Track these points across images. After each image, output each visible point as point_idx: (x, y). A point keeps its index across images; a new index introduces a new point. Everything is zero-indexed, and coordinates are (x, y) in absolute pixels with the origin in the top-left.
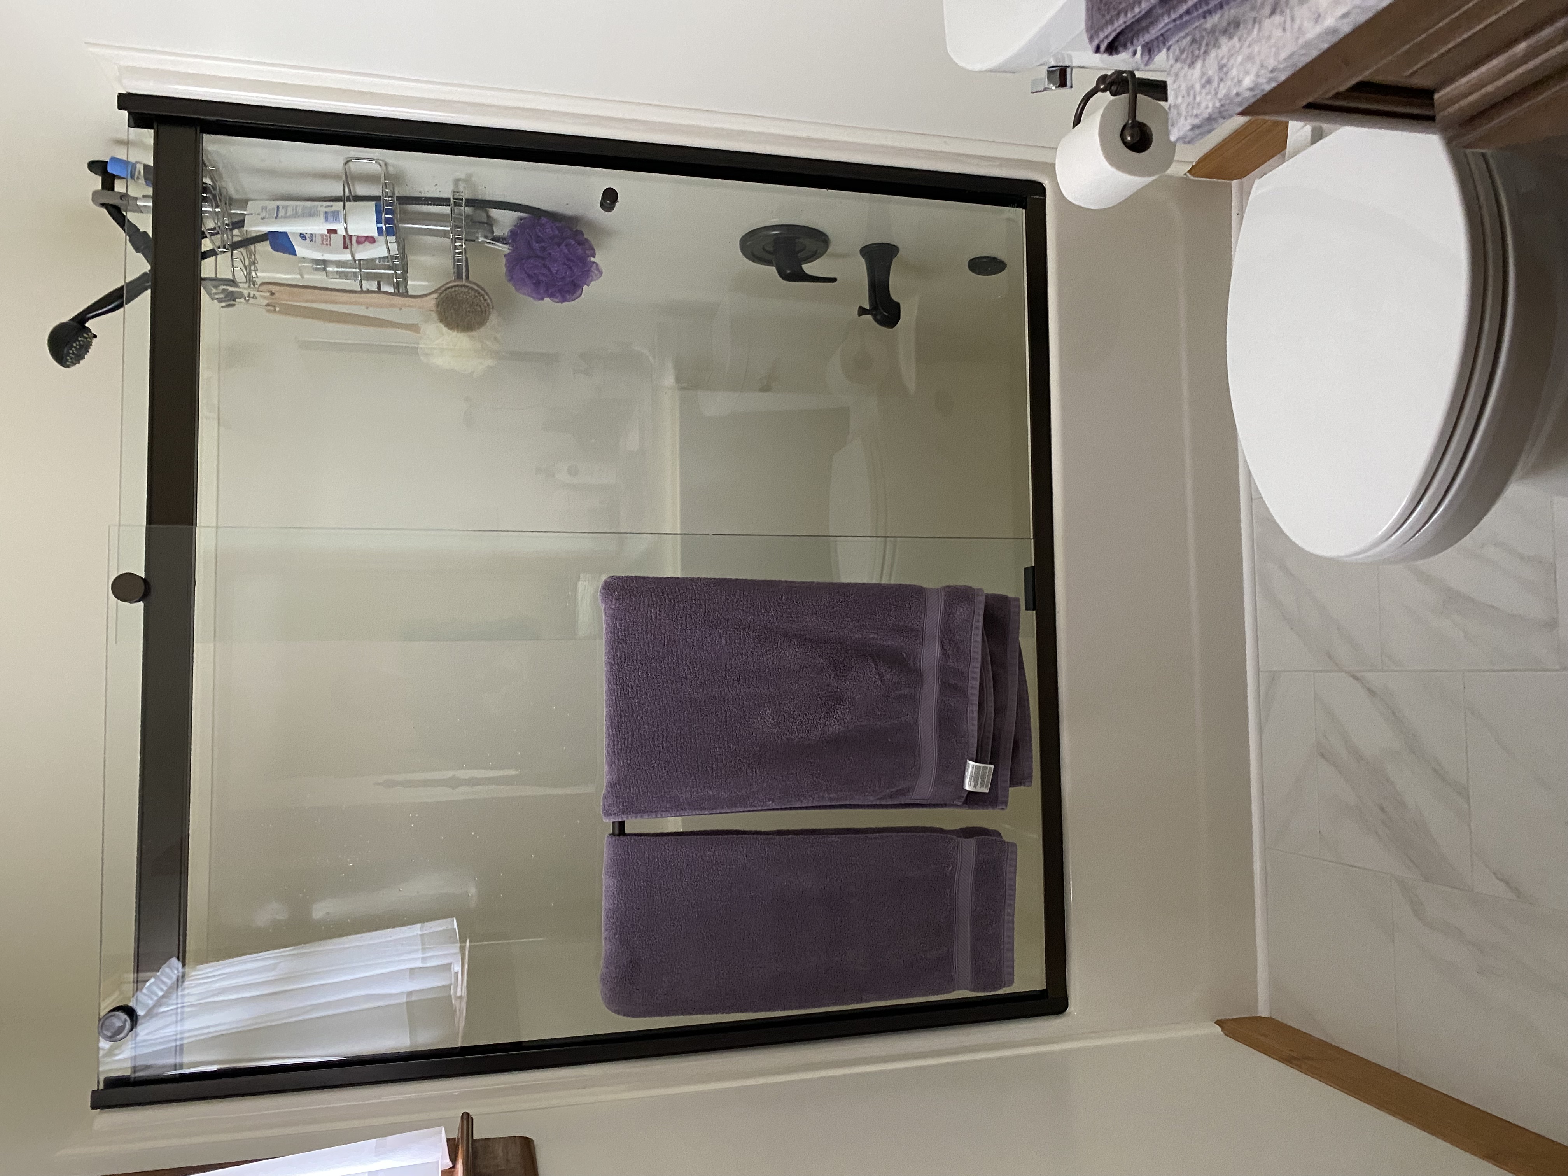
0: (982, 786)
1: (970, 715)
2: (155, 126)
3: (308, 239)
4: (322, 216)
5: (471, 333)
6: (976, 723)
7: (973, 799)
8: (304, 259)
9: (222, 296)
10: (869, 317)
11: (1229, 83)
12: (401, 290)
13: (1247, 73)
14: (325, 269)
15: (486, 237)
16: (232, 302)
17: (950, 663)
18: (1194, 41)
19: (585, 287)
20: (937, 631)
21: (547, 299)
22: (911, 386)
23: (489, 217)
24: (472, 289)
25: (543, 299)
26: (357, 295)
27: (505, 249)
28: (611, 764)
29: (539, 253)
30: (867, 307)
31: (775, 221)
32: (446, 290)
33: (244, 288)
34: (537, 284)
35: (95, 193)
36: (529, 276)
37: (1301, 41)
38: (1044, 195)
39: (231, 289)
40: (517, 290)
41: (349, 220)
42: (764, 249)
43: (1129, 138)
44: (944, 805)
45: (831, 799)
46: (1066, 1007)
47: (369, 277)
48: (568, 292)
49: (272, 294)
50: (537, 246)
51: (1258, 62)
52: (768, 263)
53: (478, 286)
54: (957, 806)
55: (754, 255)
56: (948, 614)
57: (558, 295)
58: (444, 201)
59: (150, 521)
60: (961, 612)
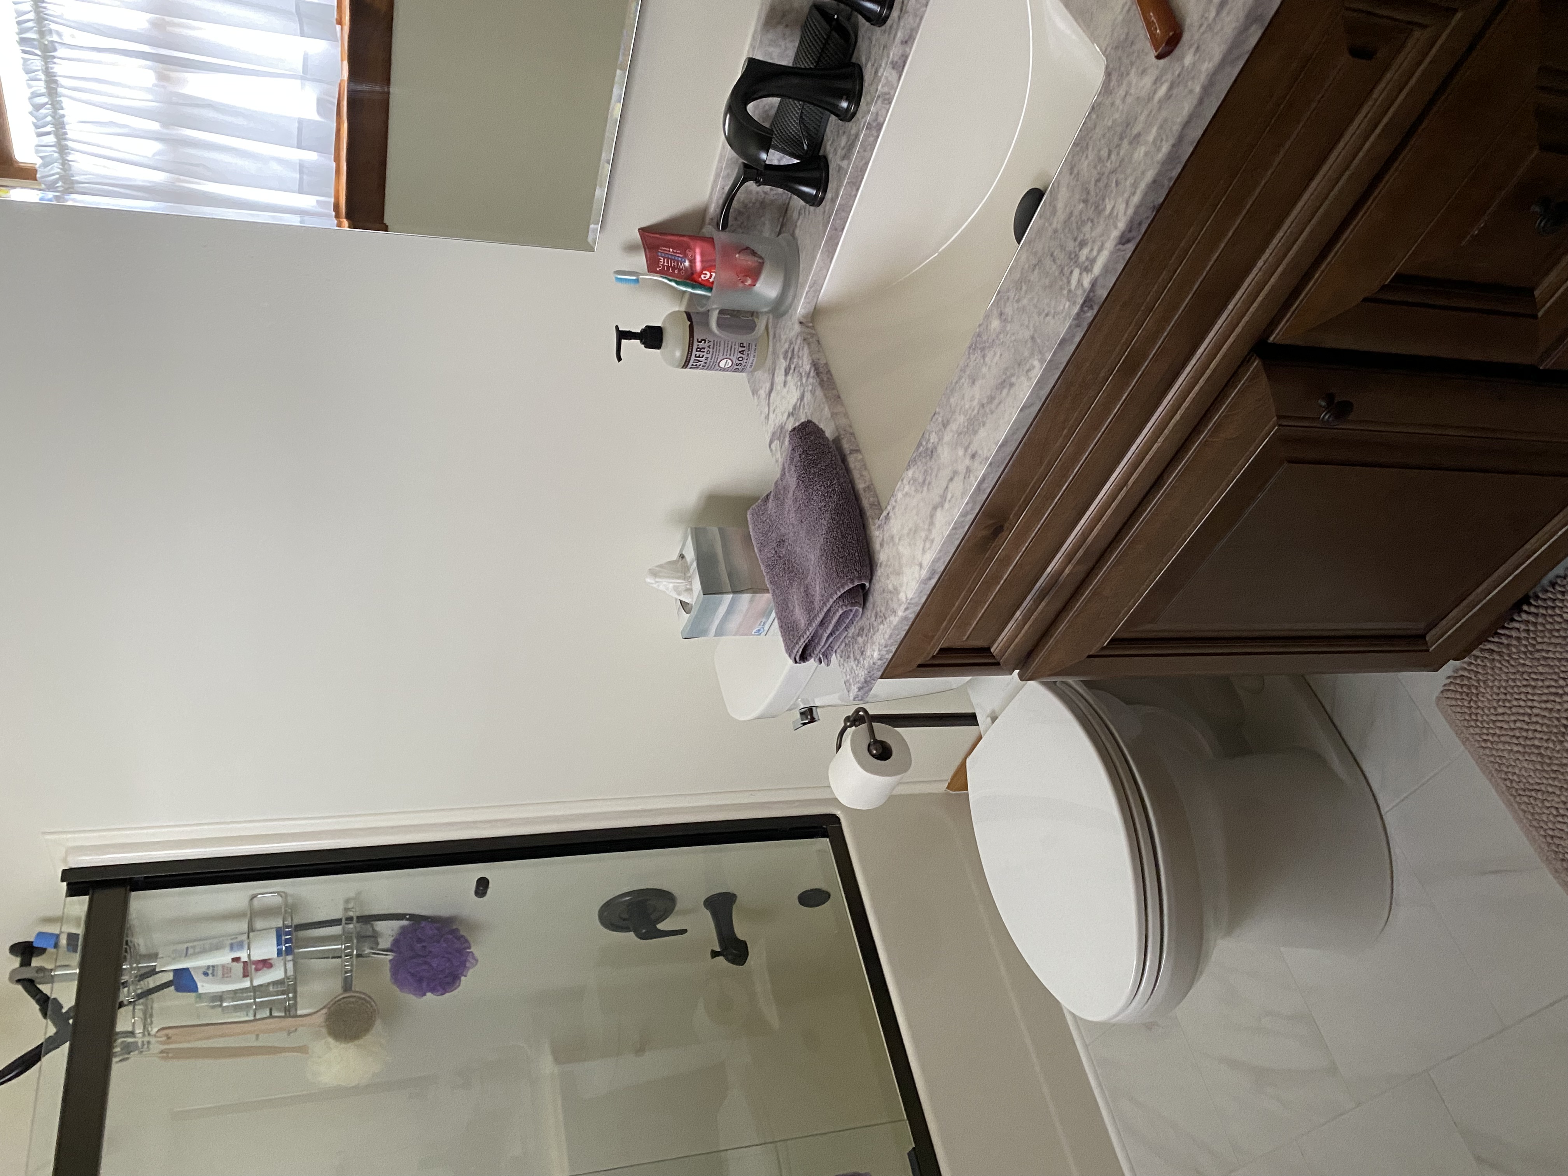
2: (91, 893)
3: (210, 975)
4: (227, 948)
5: (356, 1042)
8: (203, 996)
10: (721, 958)
11: (868, 659)
12: (290, 1011)
13: (874, 651)
14: (221, 1005)
16: (126, 1056)
18: (846, 644)
19: (463, 978)
21: (429, 994)
22: (775, 1022)
23: (374, 930)
24: (360, 998)
25: (424, 994)
26: (252, 1024)
27: (390, 956)
29: (421, 953)
30: (718, 949)
31: (626, 890)
32: (335, 1003)
34: (420, 980)
35: (14, 971)
36: (413, 975)
37: (892, 627)
38: (840, 823)
39: (130, 1040)
40: (401, 990)
41: (252, 945)
42: (621, 918)
43: (875, 752)
47: (262, 1005)
48: (448, 983)
49: (168, 1038)
50: (418, 947)
51: (877, 644)
52: (627, 929)
53: (364, 994)
55: (612, 925)
57: (439, 988)
58: (336, 922)
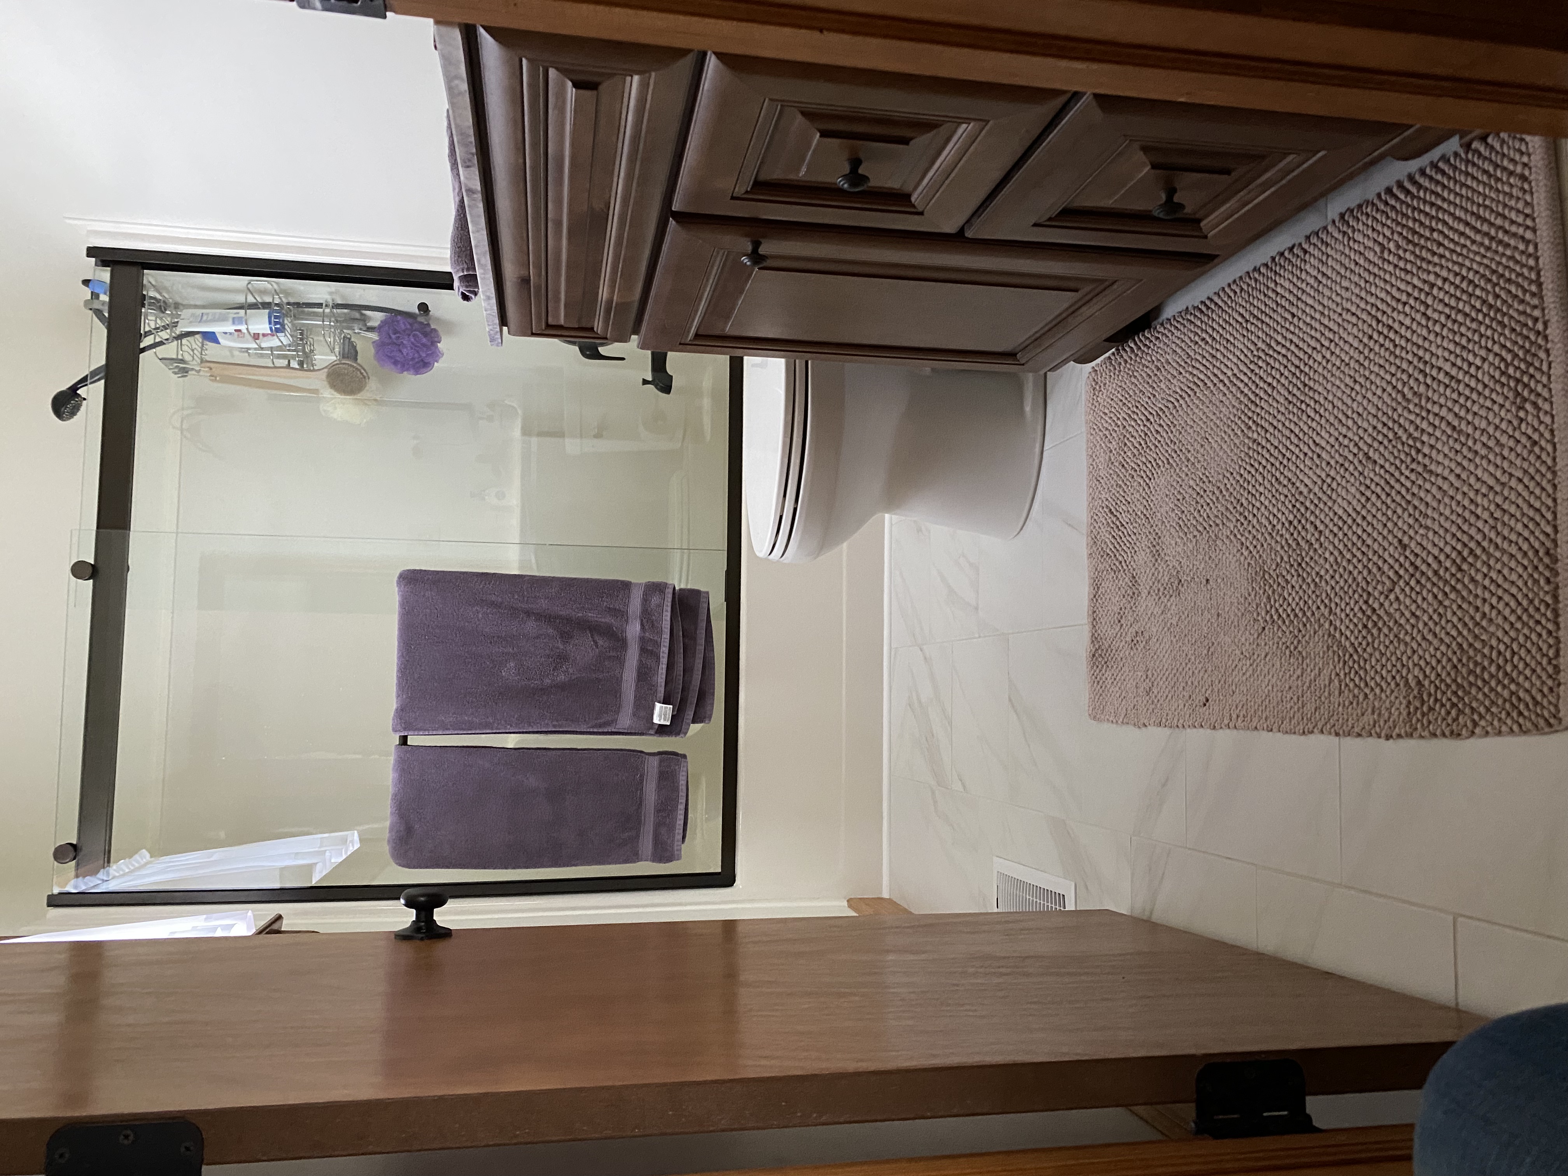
0: (665, 720)
1: (660, 671)
2: (113, 266)
3: (227, 335)
4: (231, 320)
5: (354, 396)
6: (664, 677)
7: (662, 730)
8: (225, 347)
9: (176, 370)
10: (652, 386)
14: (246, 353)
15: (361, 329)
17: (647, 634)
19: (436, 364)
20: (638, 613)
21: (405, 373)
23: (363, 314)
25: (402, 373)
26: (273, 369)
27: (375, 336)
28: (398, 696)
29: (395, 341)
30: (650, 379)
32: (334, 366)
33: (194, 364)
34: (397, 362)
35: (85, 302)
36: (391, 357)
40: (383, 367)
41: (249, 322)
44: (642, 734)
45: (554, 726)
46: (734, 881)
47: (279, 357)
48: (422, 368)
49: (211, 369)
50: (393, 336)
53: (356, 363)
54: (651, 735)
56: (645, 600)
57: (413, 370)
59: (98, 528)
60: (655, 600)
